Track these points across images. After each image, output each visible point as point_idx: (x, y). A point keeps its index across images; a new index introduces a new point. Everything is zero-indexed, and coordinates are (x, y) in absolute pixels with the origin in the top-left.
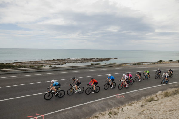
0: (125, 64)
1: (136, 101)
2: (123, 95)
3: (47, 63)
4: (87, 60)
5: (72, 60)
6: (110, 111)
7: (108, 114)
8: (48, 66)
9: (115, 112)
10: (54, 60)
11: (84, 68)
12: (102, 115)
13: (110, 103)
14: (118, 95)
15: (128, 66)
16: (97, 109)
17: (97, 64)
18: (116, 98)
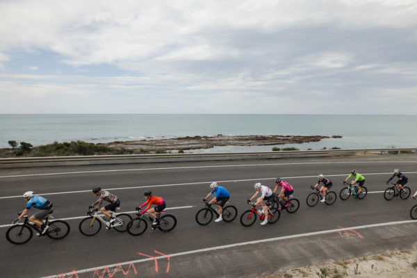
0: (365, 151)
1: (399, 252)
2: (358, 231)
3: (174, 145)
4: (262, 140)
5: (226, 138)
6: (322, 267)
7: (318, 274)
8: (177, 151)
9: (336, 272)
10: (188, 138)
11: (256, 159)
12: (302, 274)
13: (323, 247)
14: (344, 229)
15: (372, 157)
16: (289, 258)
17: (289, 149)
18: (338, 237)
